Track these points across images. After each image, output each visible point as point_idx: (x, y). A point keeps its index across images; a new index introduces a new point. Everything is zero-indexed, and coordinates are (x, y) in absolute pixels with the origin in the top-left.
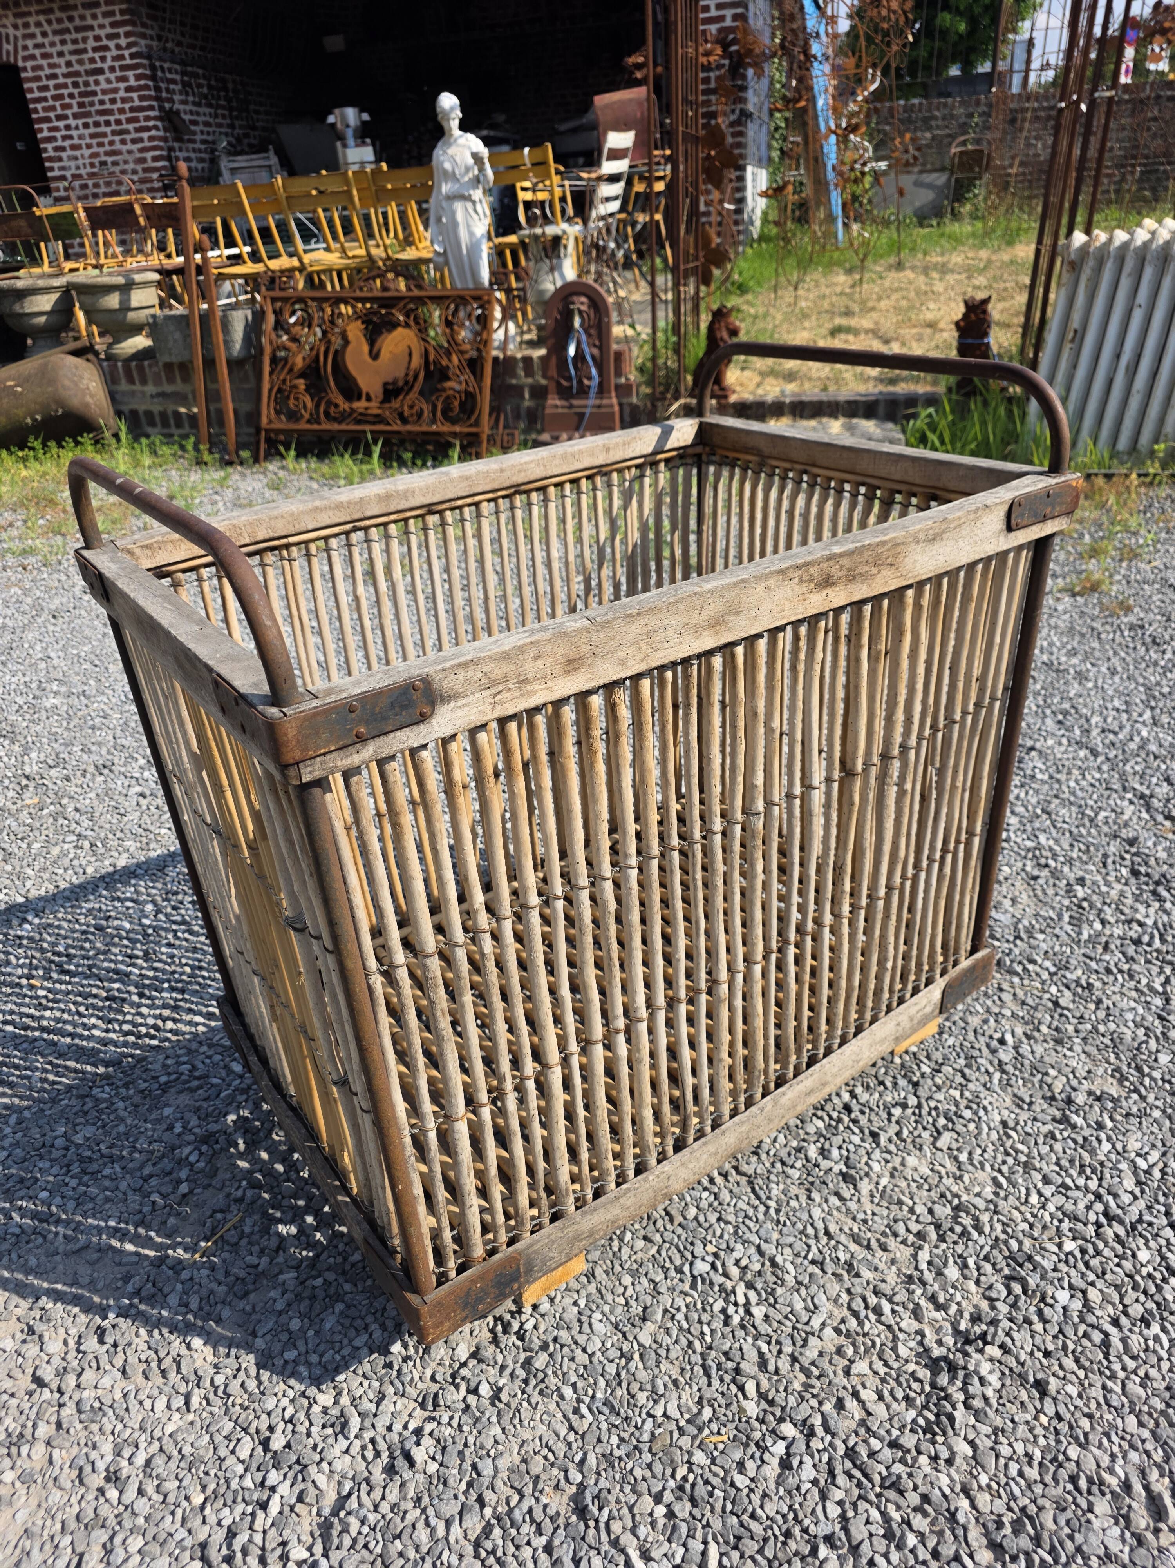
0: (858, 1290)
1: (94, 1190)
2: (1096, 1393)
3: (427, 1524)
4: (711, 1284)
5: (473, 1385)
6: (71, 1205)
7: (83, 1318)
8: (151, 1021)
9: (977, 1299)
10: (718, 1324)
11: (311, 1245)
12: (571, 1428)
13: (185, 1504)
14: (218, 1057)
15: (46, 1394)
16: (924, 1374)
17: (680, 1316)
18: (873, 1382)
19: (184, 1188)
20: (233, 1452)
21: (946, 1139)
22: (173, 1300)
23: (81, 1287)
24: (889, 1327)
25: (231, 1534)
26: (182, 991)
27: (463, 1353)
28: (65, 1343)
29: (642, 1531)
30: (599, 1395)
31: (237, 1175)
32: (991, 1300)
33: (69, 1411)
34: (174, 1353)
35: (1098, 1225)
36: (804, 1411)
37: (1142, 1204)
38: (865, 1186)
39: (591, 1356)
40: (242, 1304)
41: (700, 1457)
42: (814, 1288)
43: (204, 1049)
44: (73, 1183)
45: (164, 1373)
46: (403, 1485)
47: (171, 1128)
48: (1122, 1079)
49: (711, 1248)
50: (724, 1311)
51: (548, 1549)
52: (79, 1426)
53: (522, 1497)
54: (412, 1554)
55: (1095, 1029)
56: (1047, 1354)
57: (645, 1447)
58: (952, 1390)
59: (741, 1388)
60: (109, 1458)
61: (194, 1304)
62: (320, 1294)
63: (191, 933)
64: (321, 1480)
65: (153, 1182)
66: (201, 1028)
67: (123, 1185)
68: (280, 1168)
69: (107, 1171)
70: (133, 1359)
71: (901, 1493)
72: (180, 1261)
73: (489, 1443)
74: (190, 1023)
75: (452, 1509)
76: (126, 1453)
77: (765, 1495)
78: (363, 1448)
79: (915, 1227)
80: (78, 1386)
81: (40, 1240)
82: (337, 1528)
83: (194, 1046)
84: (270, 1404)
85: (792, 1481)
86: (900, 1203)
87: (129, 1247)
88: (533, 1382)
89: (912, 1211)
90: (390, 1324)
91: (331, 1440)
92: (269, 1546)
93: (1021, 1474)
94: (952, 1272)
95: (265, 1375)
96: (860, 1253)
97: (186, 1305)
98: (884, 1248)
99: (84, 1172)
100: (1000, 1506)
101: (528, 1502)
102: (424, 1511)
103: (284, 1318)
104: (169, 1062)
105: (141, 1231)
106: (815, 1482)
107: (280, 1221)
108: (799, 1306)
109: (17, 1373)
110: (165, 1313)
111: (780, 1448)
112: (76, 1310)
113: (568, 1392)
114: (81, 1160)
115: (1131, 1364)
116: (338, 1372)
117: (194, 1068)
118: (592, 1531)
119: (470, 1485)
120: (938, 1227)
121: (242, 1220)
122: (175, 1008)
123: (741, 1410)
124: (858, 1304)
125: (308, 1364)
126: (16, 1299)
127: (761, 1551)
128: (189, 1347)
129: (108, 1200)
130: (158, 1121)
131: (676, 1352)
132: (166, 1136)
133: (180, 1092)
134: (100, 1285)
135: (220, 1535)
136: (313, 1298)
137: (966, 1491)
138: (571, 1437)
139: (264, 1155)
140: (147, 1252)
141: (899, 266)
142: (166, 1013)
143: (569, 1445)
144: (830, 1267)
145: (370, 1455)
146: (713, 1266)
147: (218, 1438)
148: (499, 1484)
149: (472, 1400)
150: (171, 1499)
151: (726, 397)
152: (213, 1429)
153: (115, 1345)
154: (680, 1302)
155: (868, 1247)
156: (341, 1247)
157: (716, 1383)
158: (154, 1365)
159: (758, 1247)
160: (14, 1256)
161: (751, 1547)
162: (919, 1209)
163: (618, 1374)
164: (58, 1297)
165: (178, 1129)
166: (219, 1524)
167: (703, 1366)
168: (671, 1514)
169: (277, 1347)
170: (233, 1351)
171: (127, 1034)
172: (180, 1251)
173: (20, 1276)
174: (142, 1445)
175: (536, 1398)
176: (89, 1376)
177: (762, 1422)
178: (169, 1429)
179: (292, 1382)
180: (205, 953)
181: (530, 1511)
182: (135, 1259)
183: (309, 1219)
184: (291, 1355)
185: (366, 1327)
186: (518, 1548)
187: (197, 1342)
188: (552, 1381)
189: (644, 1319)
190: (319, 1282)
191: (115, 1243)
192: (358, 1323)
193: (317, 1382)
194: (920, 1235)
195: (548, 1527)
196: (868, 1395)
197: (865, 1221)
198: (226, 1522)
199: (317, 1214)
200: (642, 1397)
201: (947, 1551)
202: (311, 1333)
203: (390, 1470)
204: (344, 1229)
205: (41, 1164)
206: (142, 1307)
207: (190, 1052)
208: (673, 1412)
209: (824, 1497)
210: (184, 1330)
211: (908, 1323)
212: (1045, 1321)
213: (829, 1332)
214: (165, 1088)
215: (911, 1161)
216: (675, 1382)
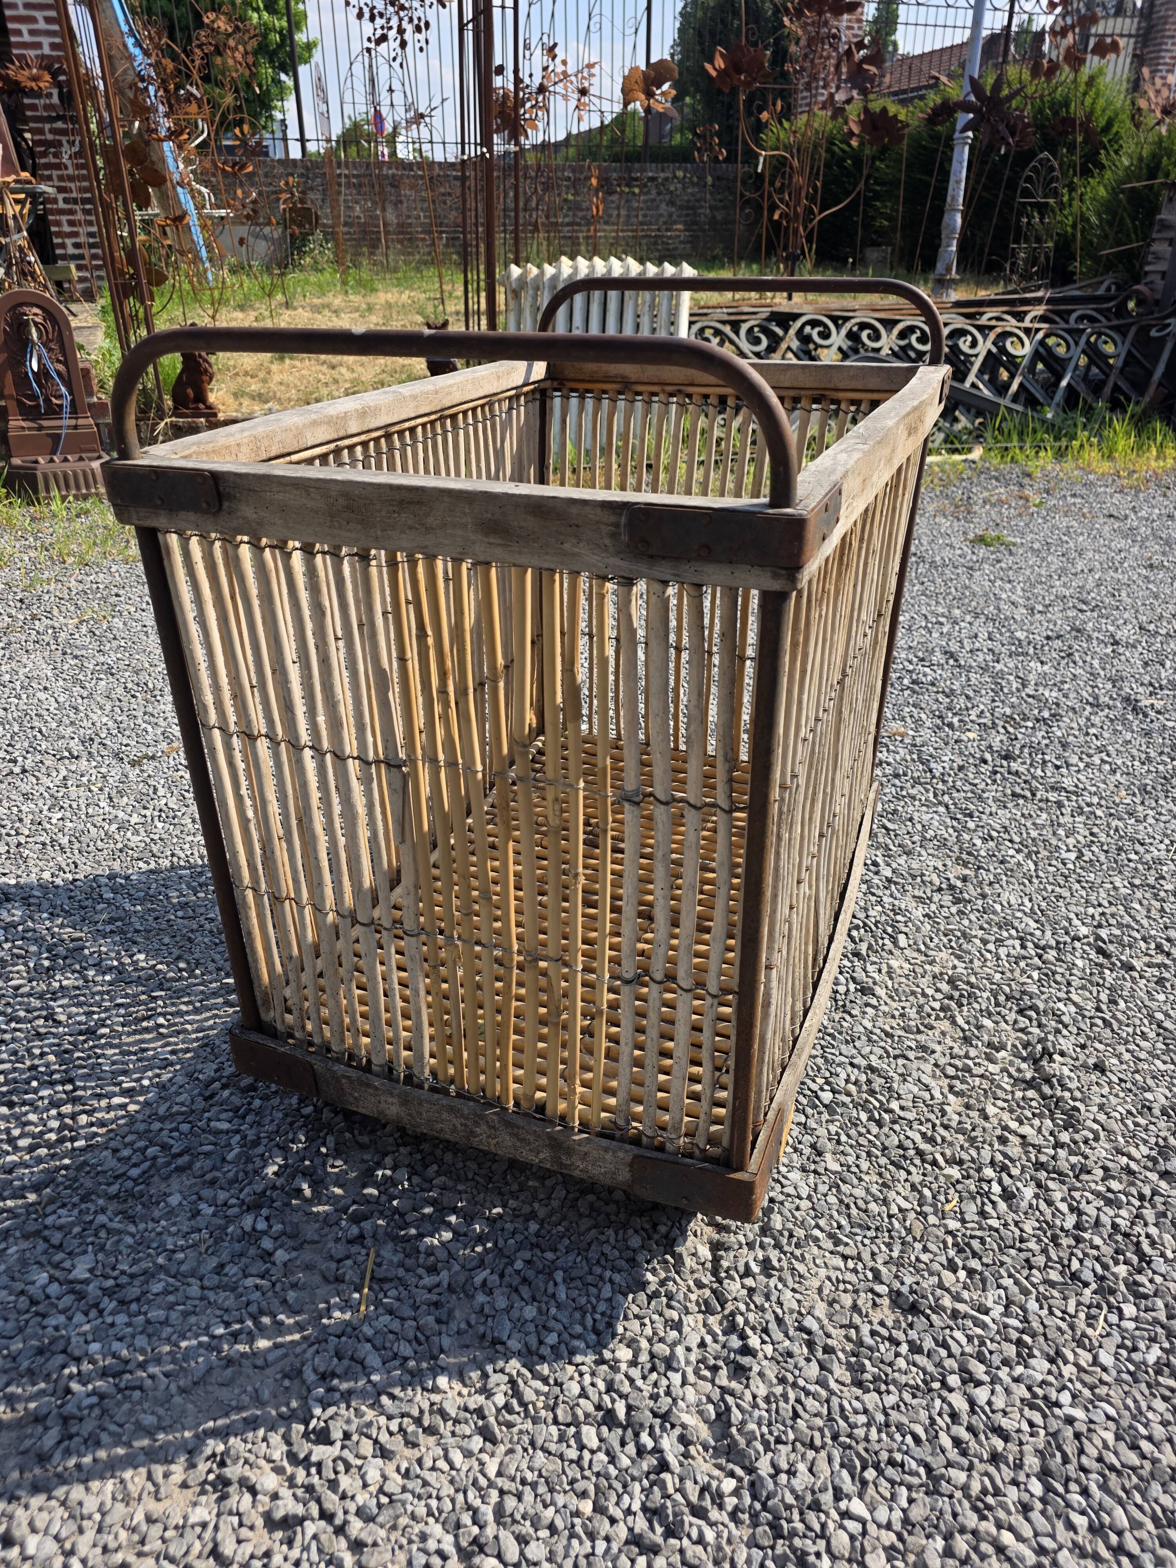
0: (942, 1061)
1: (157, 1314)
2: (1127, 1056)
3: (808, 1393)
4: (844, 1104)
5: (742, 1269)
6: (141, 1341)
7: (276, 1438)
8: (55, 1124)
9: (1014, 1035)
10: (875, 1130)
11: (481, 1239)
12: (845, 1258)
13: (577, 1521)
14: (185, 1127)
15: (311, 1528)
16: (1031, 1093)
17: (844, 1138)
18: (1006, 1116)
19: (281, 1255)
20: (582, 1447)
21: (902, 940)
22: (373, 1360)
23: (240, 1409)
24: (982, 1076)
25: (652, 1513)
26: (71, 1081)
27: (705, 1252)
28: (278, 1470)
29: (966, 1295)
30: (844, 1222)
31: (326, 1220)
32: (1022, 1030)
33: (356, 1526)
34: (426, 1406)
35: (1040, 957)
36: (986, 1154)
37: (1048, 933)
38: (880, 992)
39: (809, 1197)
40: (454, 1326)
41: (953, 1225)
42: (915, 1075)
43: (157, 1126)
44: (121, 1319)
45: (431, 1431)
46: (761, 1374)
47: (196, 1213)
48: (965, 865)
49: (820, 1081)
50: (871, 1119)
51: (915, 1348)
52: (383, 1533)
53: (857, 1328)
54: (819, 1422)
55: (924, 838)
56: (1083, 1047)
57: (909, 1239)
58: (1059, 1093)
59: (934, 1163)
60: (450, 1538)
61: (406, 1349)
62: (530, 1274)
63: (19, 1020)
64: (687, 1419)
65: (232, 1270)
66: (132, 1108)
67: (194, 1290)
68: (372, 1191)
69: (157, 1287)
70: (384, 1438)
71: (1089, 1172)
72: (347, 1323)
73: (795, 1306)
74: (109, 1108)
75: (813, 1370)
76: (466, 1518)
77: (1016, 1224)
78: (696, 1372)
79: (937, 1005)
80: (343, 1497)
81: (137, 1394)
82: (742, 1442)
83: (142, 1127)
84: (574, 1388)
85: (1024, 1205)
86: (913, 993)
87: (263, 1344)
88: (784, 1241)
89: (924, 995)
90: (622, 1263)
91: (664, 1382)
92: (694, 1499)
93: (1136, 1124)
94: (987, 1022)
95: (545, 1369)
96: (921, 1038)
97: (395, 1356)
98: (932, 1028)
99: (122, 1302)
100: (1145, 1150)
101: (865, 1329)
102: (794, 1385)
103: (515, 1314)
104: (126, 1153)
105: (266, 1320)
106: (1037, 1196)
107: (421, 1236)
108: (915, 1089)
109: (244, 1532)
110: (375, 1378)
111: (996, 1188)
112: (261, 1432)
113: (817, 1232)
114: (107, 1292)
115: (1130, 1030)
116: (611, 1325)
117: (165, 1147)
118: (934, 1317)
119: (810, 1345)
120: (951, 998)
121: (378, 1255)
122: (75, 1101)
123: (948, 1177)
124: (951, 1071)
125: (579, 1337)
126: (158, 1470)
127: (1049, 1259)
128: (435, 1390)
129: (185, 1314)
130: (170, 1213)
131: (865, 1165)
132: (200, 1222)
133: (167, 1178)
134: (266, 1395)
135: (640, 1524)
136: (525, 1280)
137: (1120, 1152)
138: (851, 1264)
139: (338, 1191)
140: (289, 1338)
141: (287, 305)
142: (67, 1109)
143: (855, 1271)
144: (911, 1055)
145: (707, 1373)
146: (833, 1091)
147: (553, 1447)
148: (830, 1329)
149: (749, 1282)
150: (560, 1524)
151: (215, 415)
152: (539, 1442)
153: (347, 1436)
154: (833, 1129)
155: (919, 1032)
156: (509, 1226)
157: (912, 1169)
158: (411, 1428)
159: (852, 1064)
160: (113, 1428)
161: (1041, 1260)
162: (930, 992)
163: (841, 1201)
164: (223, 1434)
165: (207, 1210)
166: (628, 1512)
167: (893, 1163)
168: (971, 1272)
169: (533, 1341)
170: (489, 1368)
171: (31, 1149)
172: (337, 1314)
173: (145, 1442)
174: (477, 1503)
175: (798, 1252)
176: (346, 1482)
177: (968, 1177)
178: (492, 1469)
179: (578, 1359)
180: (55, 1035)
181: (873, 1333)
182: (279, 1352)
183: (453, 1219)
184: (552, 1339)
185: (601, 1278)
186: (891, 1364)
187: (442, 1381)
188: (800, 1233)
189: (820, 1154)
190: (519, 1265)
191: (242, 1348)
192: (590, 1279)
193: (598, 1346)
194: (942, 1009)
195: (899, 1335)
196: (1014, 1125)
197: (902, 1015)
198: (636, 1506)
199: (454, 1210)
200: (873, 1207)
201: (1147, 1191)
202: (553, 1311)
203: (739, 1372)
204: (498, 1210)
205: (52, 1321)
206: (345, 1386)
207: (140, 1135)
208: (905, 1205)
209: (1050, 1203)
210: (415, 1379)
211: (993, 1068)
212: (1066, 1026)
213: (951, 1097)
214: (145, 1178)
215: (894, 963)
216: (884, 1185)
